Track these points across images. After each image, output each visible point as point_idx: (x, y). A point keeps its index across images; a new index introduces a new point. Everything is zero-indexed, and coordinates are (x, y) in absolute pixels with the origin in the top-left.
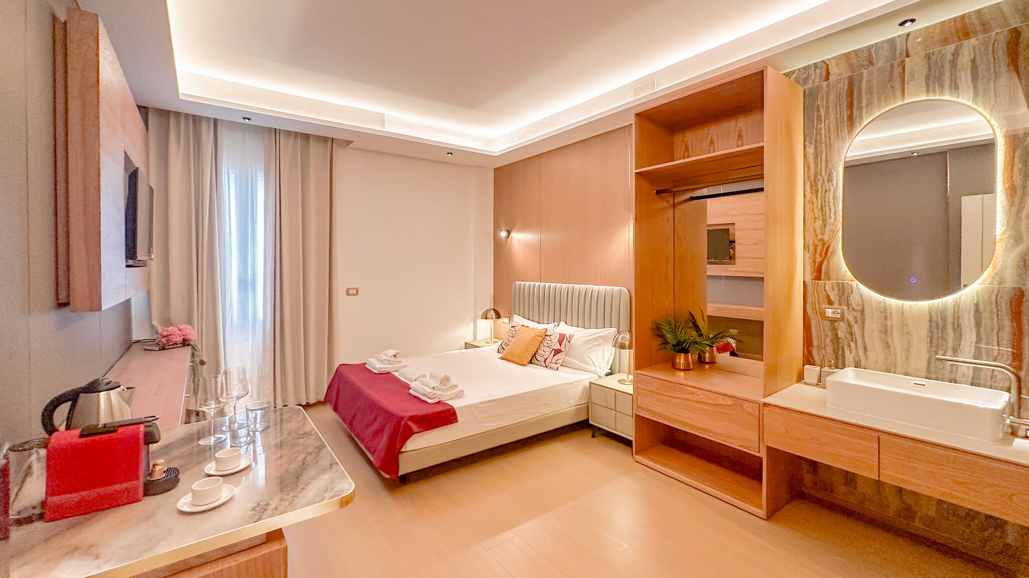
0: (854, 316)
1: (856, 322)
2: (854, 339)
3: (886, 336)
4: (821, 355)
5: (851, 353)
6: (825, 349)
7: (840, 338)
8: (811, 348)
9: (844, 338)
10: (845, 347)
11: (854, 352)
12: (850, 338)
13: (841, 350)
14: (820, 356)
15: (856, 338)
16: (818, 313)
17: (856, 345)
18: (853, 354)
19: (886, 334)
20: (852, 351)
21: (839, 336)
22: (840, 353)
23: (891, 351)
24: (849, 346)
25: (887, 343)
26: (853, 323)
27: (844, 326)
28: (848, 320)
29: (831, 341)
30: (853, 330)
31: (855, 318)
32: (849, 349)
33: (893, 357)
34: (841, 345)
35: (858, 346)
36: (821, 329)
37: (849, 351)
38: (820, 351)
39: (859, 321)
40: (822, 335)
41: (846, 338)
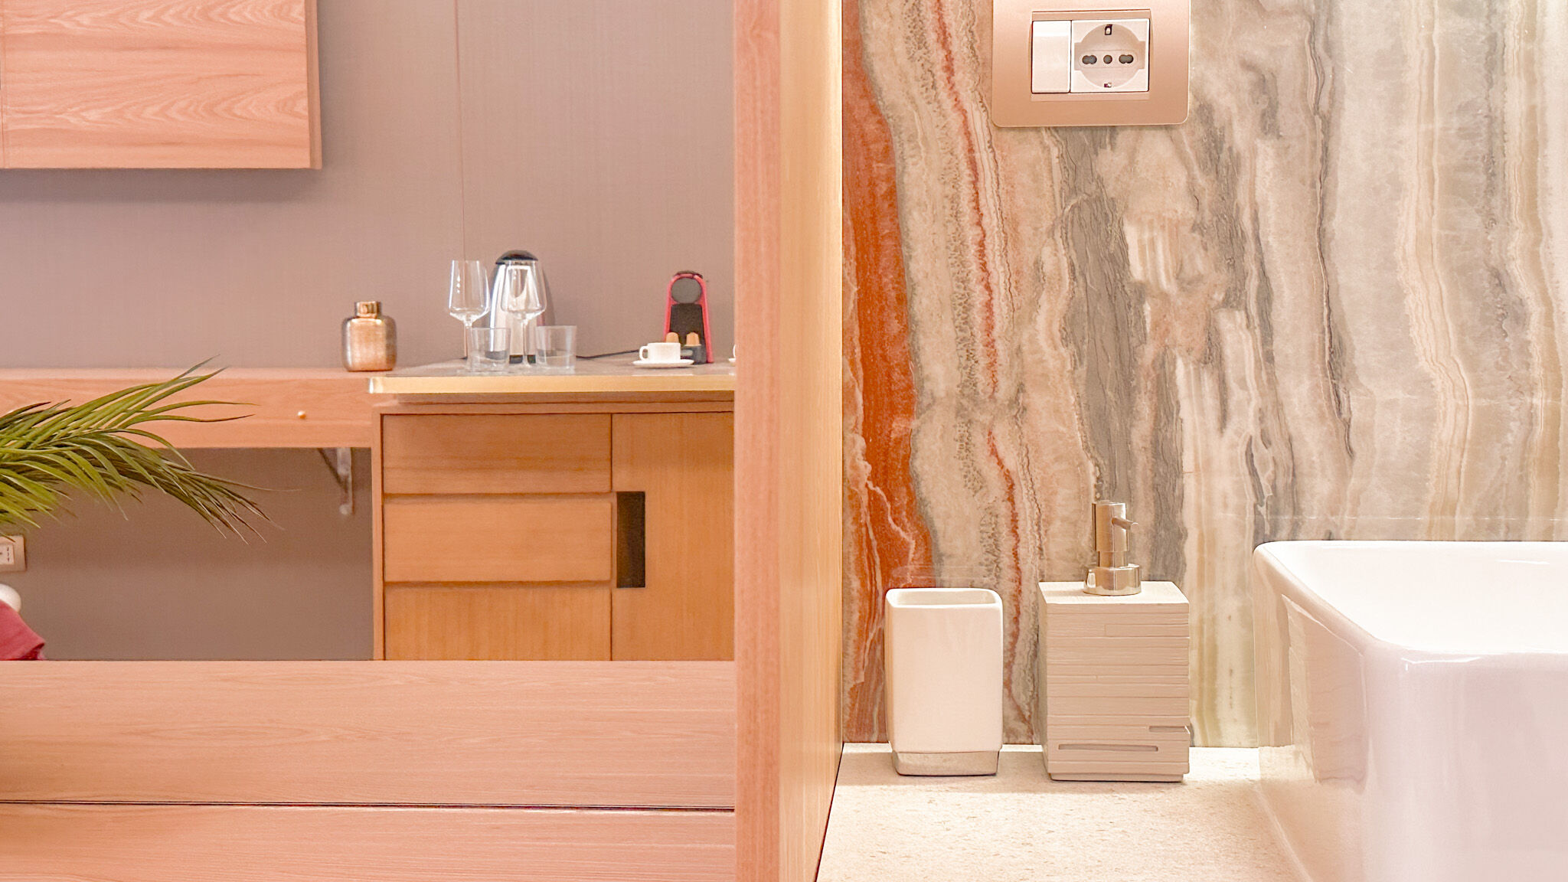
0: (1248, 66)
1: (1268, 123)
2: (1253, 284)
3: (1491, 220)
4: (992, 472)
5: (1224, 418)
6: (1018, 409)
7: (1141, 291)
8: (898, 425)
9: (1167, 284)
10: (1181, 372)
11: (1246, 402)
12: (1224, 277)
13: (1144, 406)
14: (976, 483)
15: (1264, 275)
16: (964, 78)
17: (1267, 332)
18: (1243, 421)
19: (1497, 201)
20: (1236, 395)
21: (1137, 271)
22: (1141, 432)
23: (1524, 347)
24: (1211, 356)
25: (1499, 279)
26: (1241, 135)
27: (1179, 177)
28: (1205, 111)
29: (1069, 332)
30: (1242, 197)
31: (1264, 84)
32: (1209, 384)
33: (1539, 400)
34: (1149, 352)
35: (1281, 346)
36: (991, 221)
37: (1211, 402)
38: (979, 439)
39: (1292, 119)
40: (999, 276)
41: (1187, 283)
